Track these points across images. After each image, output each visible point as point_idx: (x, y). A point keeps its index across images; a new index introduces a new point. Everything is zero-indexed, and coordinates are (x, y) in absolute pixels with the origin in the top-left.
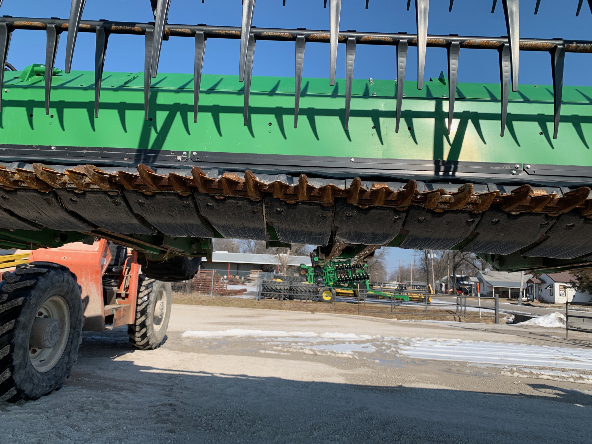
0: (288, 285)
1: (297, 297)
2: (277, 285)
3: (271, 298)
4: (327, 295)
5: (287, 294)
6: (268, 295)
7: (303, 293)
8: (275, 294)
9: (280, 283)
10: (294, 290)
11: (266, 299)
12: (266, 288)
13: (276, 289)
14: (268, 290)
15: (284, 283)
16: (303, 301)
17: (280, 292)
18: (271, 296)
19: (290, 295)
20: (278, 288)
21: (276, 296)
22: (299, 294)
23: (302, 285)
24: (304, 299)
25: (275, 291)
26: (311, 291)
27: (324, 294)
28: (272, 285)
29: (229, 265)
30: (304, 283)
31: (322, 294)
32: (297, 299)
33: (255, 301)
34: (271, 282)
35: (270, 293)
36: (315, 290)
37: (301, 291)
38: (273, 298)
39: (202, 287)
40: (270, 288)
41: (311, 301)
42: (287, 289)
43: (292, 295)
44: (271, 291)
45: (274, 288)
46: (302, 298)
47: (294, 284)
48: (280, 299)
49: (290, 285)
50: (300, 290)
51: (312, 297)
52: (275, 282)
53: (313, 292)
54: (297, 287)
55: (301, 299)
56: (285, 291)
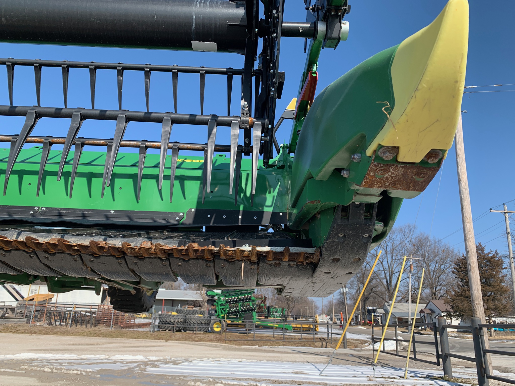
0: (182, 317)
1: (191, 329)
2: (171, 318)
3: (166, 330)
4: (218, 326)
5: (180, 326)
6: (163, 327)
7: (195, 325)
8: (169, 327)
9: (174, 316)
10: (188, 323)
11: (160, 331)
12: (162, 321)
13: (170, 321)
14: (163, 323)
15: (178, 316)
16: (195, 332)
17: (174, 324)
18: (166, 328)
19: (184, 327)
20: (172, 321)
21: (170, 328)
22: (192, 326)
23: (195, 318)
24: (195, 331)
25: (169, 323)
26: (203, 322)
27: (215, 326)
28: (167, 318)
29: (164, 301)
30: (197, 315)
31: (213, 326)
32: (190, 330)
33: (149, 333)
34: (166, 315)
35: (165, 325)
36: (206, 322)
37: (194, 323)
38: (167, 330)
39: (107, 321)
40: (165, 321)
41: (202, 332)
42: (181, 322)
43: (186, 327)
44: (165, 324)
45: (168, 321)
46: (194, 329)
47: (188, 317)
48: (173, 331)
49: (184, 318)
50: (192, 322)
51: (203, 329)
52: (170, 316)
53: (205, 324)
54: (191, 319)
55: (193, 331)
56: (179, 324)
